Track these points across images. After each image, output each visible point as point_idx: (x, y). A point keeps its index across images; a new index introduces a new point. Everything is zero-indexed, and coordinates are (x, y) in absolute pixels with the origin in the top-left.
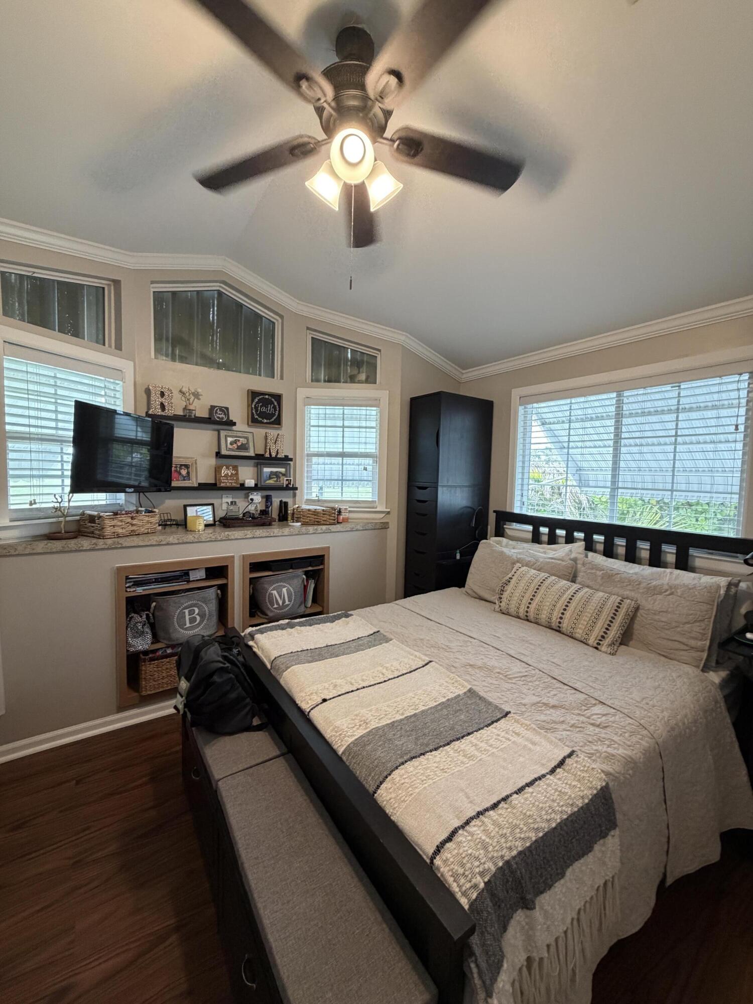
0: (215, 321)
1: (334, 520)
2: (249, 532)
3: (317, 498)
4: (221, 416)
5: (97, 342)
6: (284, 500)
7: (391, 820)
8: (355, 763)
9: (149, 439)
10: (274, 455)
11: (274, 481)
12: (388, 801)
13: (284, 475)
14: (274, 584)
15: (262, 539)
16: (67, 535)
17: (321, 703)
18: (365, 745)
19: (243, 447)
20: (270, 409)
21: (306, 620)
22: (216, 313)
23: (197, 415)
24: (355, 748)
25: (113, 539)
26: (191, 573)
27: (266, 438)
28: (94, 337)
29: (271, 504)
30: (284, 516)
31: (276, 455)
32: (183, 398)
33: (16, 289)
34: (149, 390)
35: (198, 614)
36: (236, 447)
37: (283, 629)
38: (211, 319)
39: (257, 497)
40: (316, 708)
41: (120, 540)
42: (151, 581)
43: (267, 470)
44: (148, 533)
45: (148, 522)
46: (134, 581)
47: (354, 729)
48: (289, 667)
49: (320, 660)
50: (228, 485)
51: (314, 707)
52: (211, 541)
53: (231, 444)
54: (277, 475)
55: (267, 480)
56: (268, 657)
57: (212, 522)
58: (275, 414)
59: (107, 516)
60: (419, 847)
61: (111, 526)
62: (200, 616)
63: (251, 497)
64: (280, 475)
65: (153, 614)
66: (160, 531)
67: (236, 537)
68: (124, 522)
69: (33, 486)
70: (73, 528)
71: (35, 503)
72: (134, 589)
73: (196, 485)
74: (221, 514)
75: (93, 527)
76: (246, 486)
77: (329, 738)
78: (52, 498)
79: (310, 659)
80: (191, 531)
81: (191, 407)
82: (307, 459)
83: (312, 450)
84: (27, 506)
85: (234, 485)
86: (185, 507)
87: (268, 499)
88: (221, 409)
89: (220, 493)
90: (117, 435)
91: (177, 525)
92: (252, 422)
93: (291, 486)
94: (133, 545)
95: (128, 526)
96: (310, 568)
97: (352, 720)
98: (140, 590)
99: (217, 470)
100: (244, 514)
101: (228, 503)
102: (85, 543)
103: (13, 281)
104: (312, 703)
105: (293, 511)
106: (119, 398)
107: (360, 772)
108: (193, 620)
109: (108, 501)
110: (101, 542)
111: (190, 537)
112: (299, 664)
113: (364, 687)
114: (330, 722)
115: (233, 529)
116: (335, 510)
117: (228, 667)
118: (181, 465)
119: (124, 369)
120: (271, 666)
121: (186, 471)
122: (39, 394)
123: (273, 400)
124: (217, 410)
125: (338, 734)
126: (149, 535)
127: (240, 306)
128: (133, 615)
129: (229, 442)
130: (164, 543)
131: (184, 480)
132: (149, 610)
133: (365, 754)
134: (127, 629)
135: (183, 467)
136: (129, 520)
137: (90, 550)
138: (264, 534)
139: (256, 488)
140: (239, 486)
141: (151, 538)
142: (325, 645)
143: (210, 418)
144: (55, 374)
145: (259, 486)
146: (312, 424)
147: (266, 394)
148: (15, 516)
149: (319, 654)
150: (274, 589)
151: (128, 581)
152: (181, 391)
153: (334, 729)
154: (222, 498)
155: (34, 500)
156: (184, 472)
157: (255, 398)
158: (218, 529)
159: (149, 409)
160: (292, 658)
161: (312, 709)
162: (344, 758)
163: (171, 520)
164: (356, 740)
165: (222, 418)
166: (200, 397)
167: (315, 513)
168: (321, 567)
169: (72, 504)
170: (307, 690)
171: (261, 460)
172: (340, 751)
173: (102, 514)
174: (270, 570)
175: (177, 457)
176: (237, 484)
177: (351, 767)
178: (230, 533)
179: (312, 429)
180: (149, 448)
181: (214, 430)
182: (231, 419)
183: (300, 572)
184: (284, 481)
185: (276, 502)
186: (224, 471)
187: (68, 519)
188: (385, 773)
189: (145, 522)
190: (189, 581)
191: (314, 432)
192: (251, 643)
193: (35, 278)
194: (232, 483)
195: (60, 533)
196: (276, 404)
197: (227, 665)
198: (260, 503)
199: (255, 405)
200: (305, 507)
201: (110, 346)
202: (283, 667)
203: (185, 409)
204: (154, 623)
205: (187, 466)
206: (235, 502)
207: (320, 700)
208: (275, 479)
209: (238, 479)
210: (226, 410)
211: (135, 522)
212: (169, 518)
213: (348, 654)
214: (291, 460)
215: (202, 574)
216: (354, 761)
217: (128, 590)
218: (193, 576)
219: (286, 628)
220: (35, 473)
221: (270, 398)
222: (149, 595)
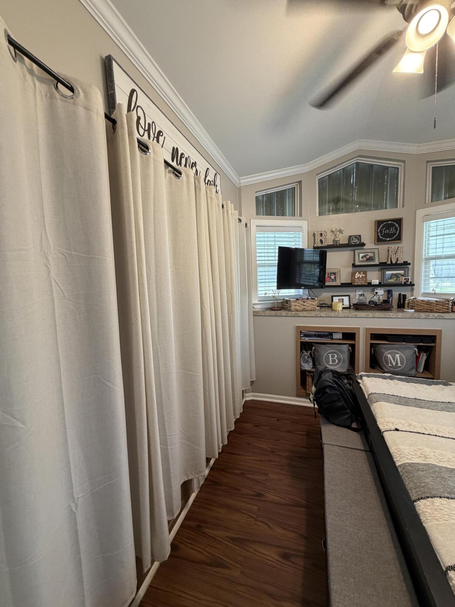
0: (354, 183)
1: (448, 309)
2: (370, 314)
3: (434, 292)
4: (355, 241)
5: (292, 216)
6: (402, 293)
7: (422, 525)
8: (406, 476)
9: (319, 260)
10: (394, 262)
11: (395, 280)
12: (423, 512)
13: (402, 275)
14: (389, 350)
15: (380, 319)
16: (277, 308)
17: (394, 430)
18: (418, 470)
19: (371, 259)
20: (392, 230)
21: (406, 378)
22: (355, 177)
23: (340, 243)
24: (409, 468)
25: (295, 312)
26: (334, 334)
27: (388, 251)
28: (291, 213)
29: (392, 296)
30: (402, 304)
31: (396, 262)
32: (333, 235)
33: (261, 202)
34: (315, 234)
35: (336, 358)
36: (366, 259)
37: (384, 379)
38: (352, 182)
39: (381, 292)
40: (388, 432)
41: (298, 313)
42: (312, 335)
43: (389, 273)
44: (312, 310)
45: (312, 304)
46: (304, 334)
47: (414, 456)
48: (378, 402)
49: (405, 405)
50: (360, 284)
51: (388, 431)
52: (345, 317)
53: (362, 258)
54: (397, 276)
55: (389, 280)
56: (367, 391)
57: (348, 306)
58: (396, 233)
59: (292, 300)
60: (439, 555)
61: (294, 305)
62: (338, 360)
63: (376, 291)
64: (400, 276)
65: (314, 353)
66: (318, 309)
67: (361, 316)
68: (300, 304)
69: (266, 287)
70: (280, 305)
71: (266, 294)
72: (304, 338)
73: (339, 284)
74: (355, 301)
75: (287, 305)
76: (372, 284)
77: (393, 452)
78: (271, 292)
79: (397, 402)
80: (334, 310)
81: (337, 239)
82: (426, 263)
83: (430, 255)
84: (264, 295)
85: (364, 283)
86: (332, 297)
87: (389, 292)
88: (356, 237)
89: (354, 289)
90: (305, 260)
91: (328, 307)
92: (378, 241)
93: (409, 283)
94: (304, 315)
95: (302, 306)
96: (421, 344)
97: (415, 451)
98: (307, 339)
99: (353, 274)
100: (369, 302)
101: (359, 295)
102: (283, 313)
103: (260, 199)
104: (387, 428)
105: (409, 301)
106: (300, 241)
107: (408, 484)
108: (334, 361)
109: (295, 293)
110: (290, 313)
111: (333, 314)
112: (387, 402)
113: (436, 436)
114: (395, 444)
115: (361, 311)
116: (449, 301)
117: (335, 387)
118: (331, 273)
119: (303, 225)
120: (368, 398)
121: (334, 276)
122: (268, 245)
123: (395, 223)
124: (353, 238)
125: (399, 453)
126: (312, 311)
127: (372, 166)
128: (304, 351)
129: (361, 257)
130: (319, 316)
131: (333, 282)
132: (311, 350)
133: (416, 474)
134: (301, 358)
135: (332, 274)
136: (302, 303)
137: (285, 316)
138: (381, 316)
139: (380, 285)
140: (367, 284)
141: (312, 313)
142: (414, 398)
143: (348, 244)
144: (275, 235)
145: (382, 283)
146: (431, 235)
147: (389, 221)
148: (260, 299)
149: (406, 402)
150: (389, 354)
151: (302, 333)
152: (332, 231)
153: (397, 449)
154: (356, 292)
155: (266, 293)
156: (333, 277)
157: (381, 225)
158: (352, 311)
159: (314, 244)
160: (383, 397)
161: (385, 431)
162: (400, 470)
163: (325, 304)
164: (413, 463)
165: (356, 242)
166: (343, 232)
167: (428, 303)
168: (433, 344)
169: (280, 295)
170: (387, 419)
171: (383, 266)
172: (398, 464)
173: (290, 299)
174: (386, 340)
175: (329, 269)
176: (365, 282)
177: (403, 477)
178: (357, 313)
179: (431, 238)
180: (319, 265)
181: (352, 250)
182: (362, 241)
183: (412, 345)
184: (403, 280)
185: (395, 295)
186: (357, 275)
187: (278, 301)
188: (428, 495)
189: (310, 304)
190: (332, 339)
191: (432, 241)
192: (359, 381)
193: (268, 194)
194: (362, 282)
195: (275, 307)
196: (397, 225)
197: (335, 385)
198: (383, 295)
199: (380, 230)
200: (420, 298)
201: (297, 216)
202: (375, 400)
203: (334, 241)
204: (314, 358)
205: (334, 274)
206: (364, 295)
207: (393, 428)
208: (395, 279)
209: (366, 279)
210: (359, 237)
211: (305, 304)
212: (324, 303)
213: (432, 409)
214: (409, 264)
215: (340, 336)
216: (406, 475)
217: (302, 338)
218: (335, 336)
219: (387, 379)
220: (267, 281)
221: (392, 222)
222: (312, 342)
